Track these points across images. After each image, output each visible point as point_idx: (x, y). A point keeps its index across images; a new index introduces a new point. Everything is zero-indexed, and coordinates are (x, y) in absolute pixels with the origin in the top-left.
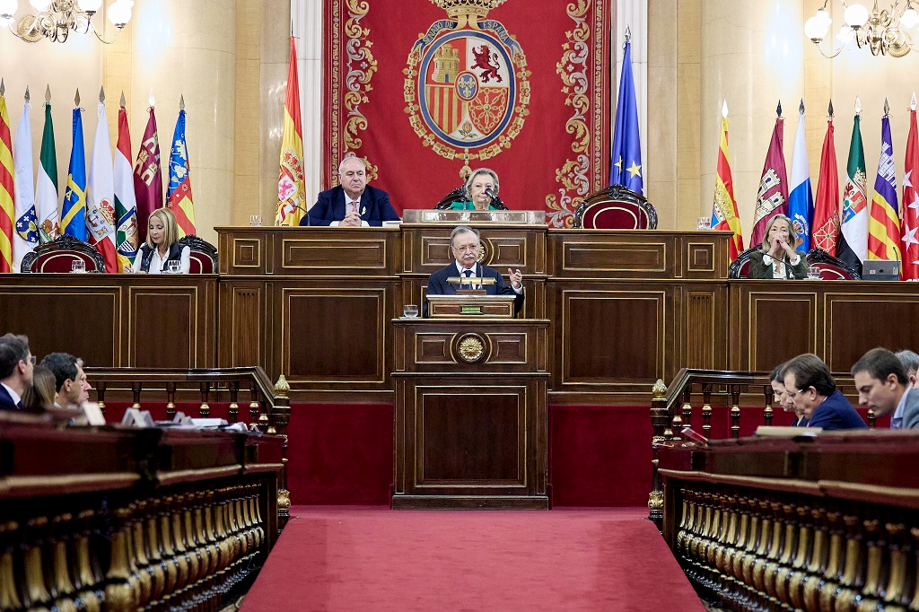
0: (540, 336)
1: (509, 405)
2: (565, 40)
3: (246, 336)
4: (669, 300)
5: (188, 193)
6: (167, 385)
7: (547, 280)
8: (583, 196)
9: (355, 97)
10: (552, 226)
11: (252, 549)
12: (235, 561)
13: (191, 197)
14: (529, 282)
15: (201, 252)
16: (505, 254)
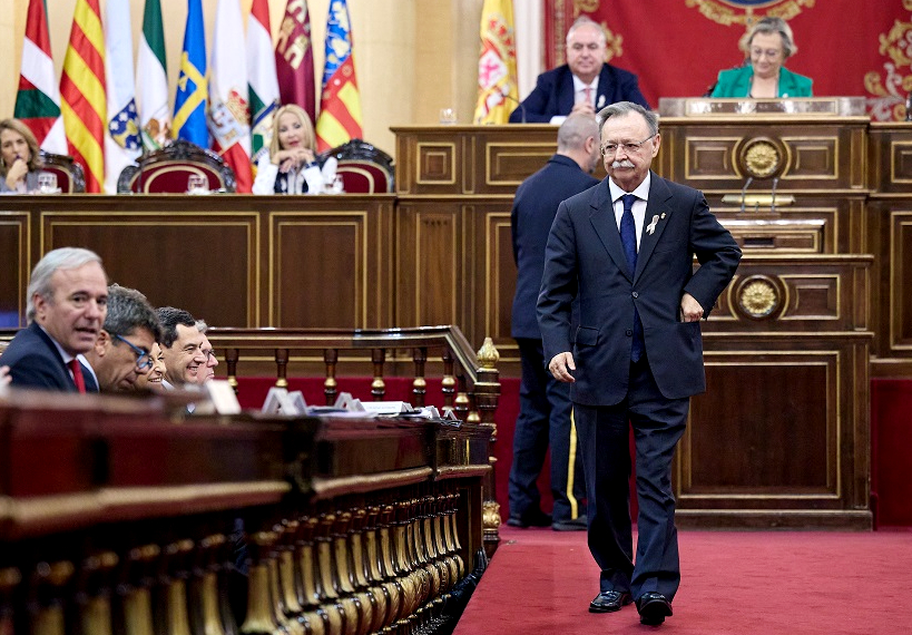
0: (858, 279)
1: (813, 380)
3: (436, 283)
5: (352, 78)
6: (325, 353)
7: (868, 198)
10: (874, 119)
13: (355, 84)
14: (841, 202)
15: (371, 163)
16: (808, 162)
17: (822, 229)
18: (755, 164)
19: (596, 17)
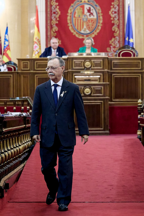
0: (106, 87)
1: (98, 107)
2: (111, 5)
3: (26, 88)
4: (142, 77)
5: (9, 49)
6: (4, 102)
7: (108, 72)
8: (117, 48)
9: (54, 22)
10: (109, 56)
11: (28, 147)
12: (24, 151)
13: (10, 50)
14: (103, 72)
15: (13, 65)
16: (96, 65)
17: (99, 78)
18: (87, 65)
19: (56, 37)
